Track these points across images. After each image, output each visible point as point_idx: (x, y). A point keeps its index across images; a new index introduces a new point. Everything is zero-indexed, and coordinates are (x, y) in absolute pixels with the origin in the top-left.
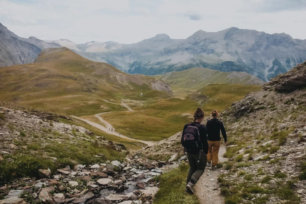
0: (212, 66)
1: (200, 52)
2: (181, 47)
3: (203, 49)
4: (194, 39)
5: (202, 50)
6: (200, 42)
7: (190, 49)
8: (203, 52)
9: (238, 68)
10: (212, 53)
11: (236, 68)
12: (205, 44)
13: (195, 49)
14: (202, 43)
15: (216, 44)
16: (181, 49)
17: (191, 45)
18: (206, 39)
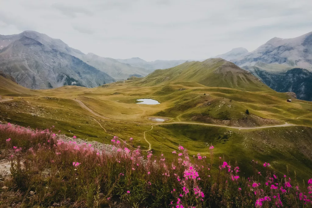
0: (272, 75)
1: (271, 62)
2: (249, 57)
3: (275, 58)
4: (266, 47)
5: (274, 60)
6: (272, 50)
7: (260, 59)
8: (275, 61)
9: (307, 77)
10: (285, 61)
11: (305, 77)
12: (279, 53)
13: (265, 58)
14: (275, 51)
15: (292, 51)
16: (249, 59)
17: (261, 55)
18: (280, 47)
